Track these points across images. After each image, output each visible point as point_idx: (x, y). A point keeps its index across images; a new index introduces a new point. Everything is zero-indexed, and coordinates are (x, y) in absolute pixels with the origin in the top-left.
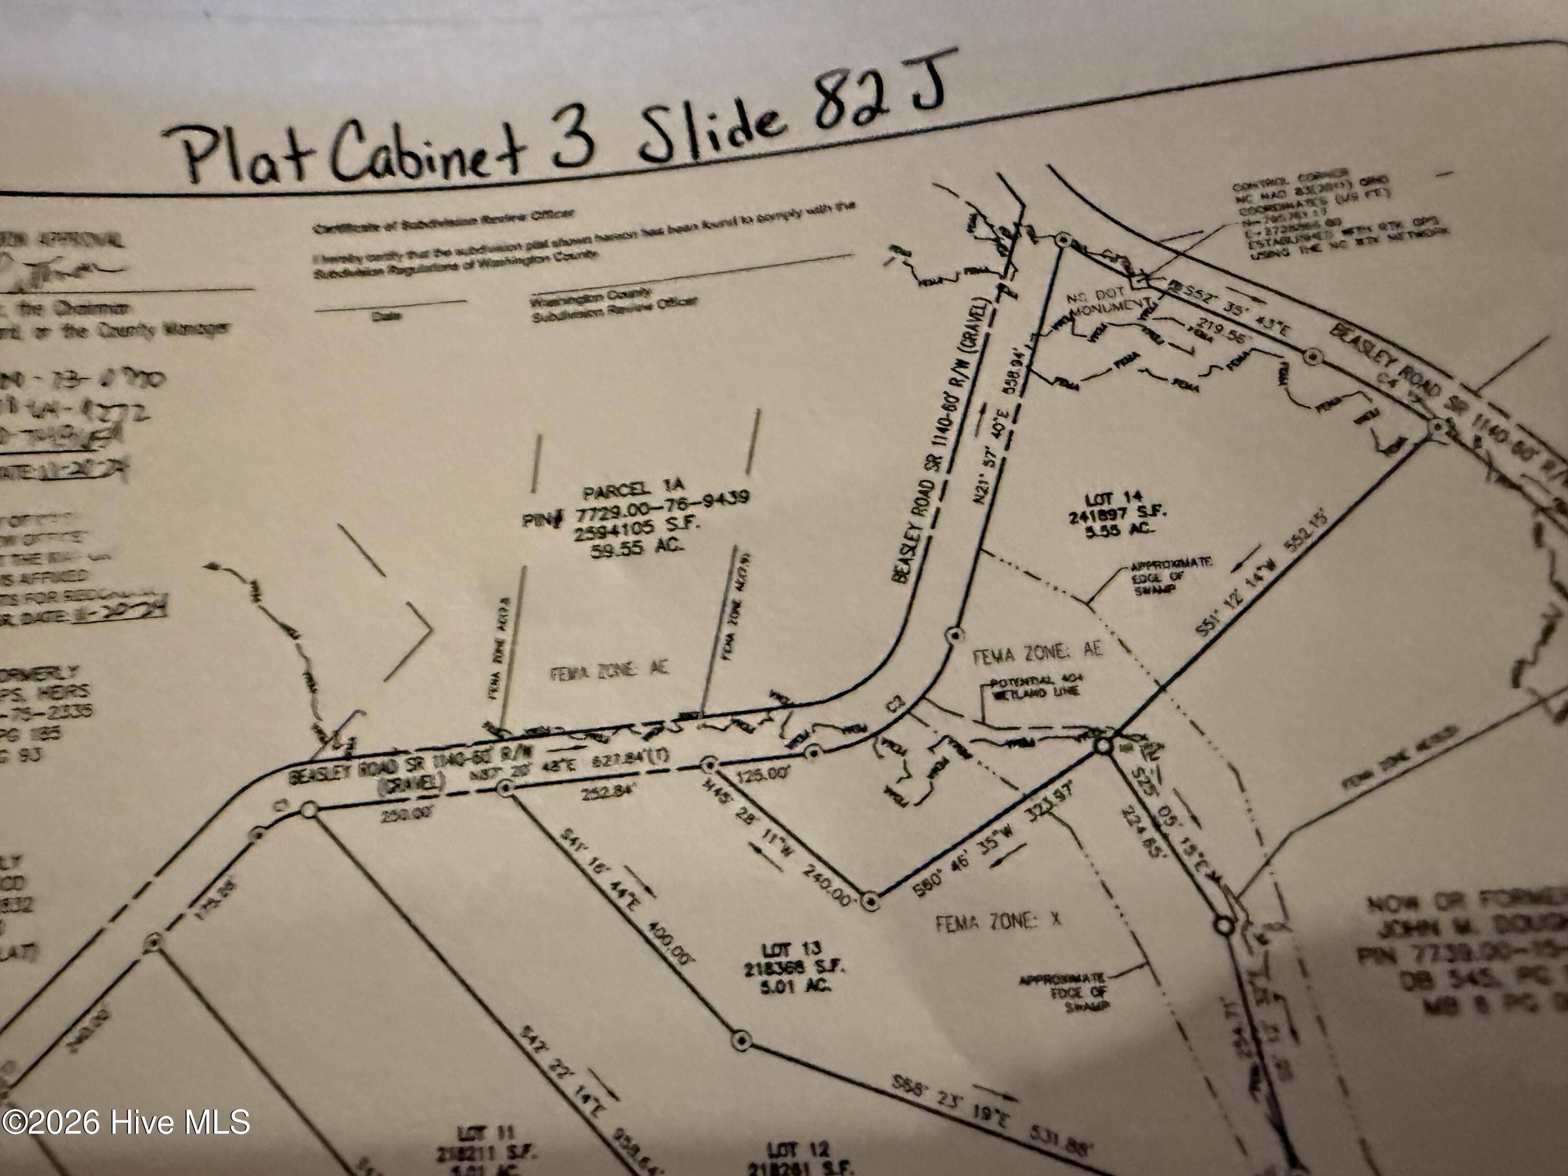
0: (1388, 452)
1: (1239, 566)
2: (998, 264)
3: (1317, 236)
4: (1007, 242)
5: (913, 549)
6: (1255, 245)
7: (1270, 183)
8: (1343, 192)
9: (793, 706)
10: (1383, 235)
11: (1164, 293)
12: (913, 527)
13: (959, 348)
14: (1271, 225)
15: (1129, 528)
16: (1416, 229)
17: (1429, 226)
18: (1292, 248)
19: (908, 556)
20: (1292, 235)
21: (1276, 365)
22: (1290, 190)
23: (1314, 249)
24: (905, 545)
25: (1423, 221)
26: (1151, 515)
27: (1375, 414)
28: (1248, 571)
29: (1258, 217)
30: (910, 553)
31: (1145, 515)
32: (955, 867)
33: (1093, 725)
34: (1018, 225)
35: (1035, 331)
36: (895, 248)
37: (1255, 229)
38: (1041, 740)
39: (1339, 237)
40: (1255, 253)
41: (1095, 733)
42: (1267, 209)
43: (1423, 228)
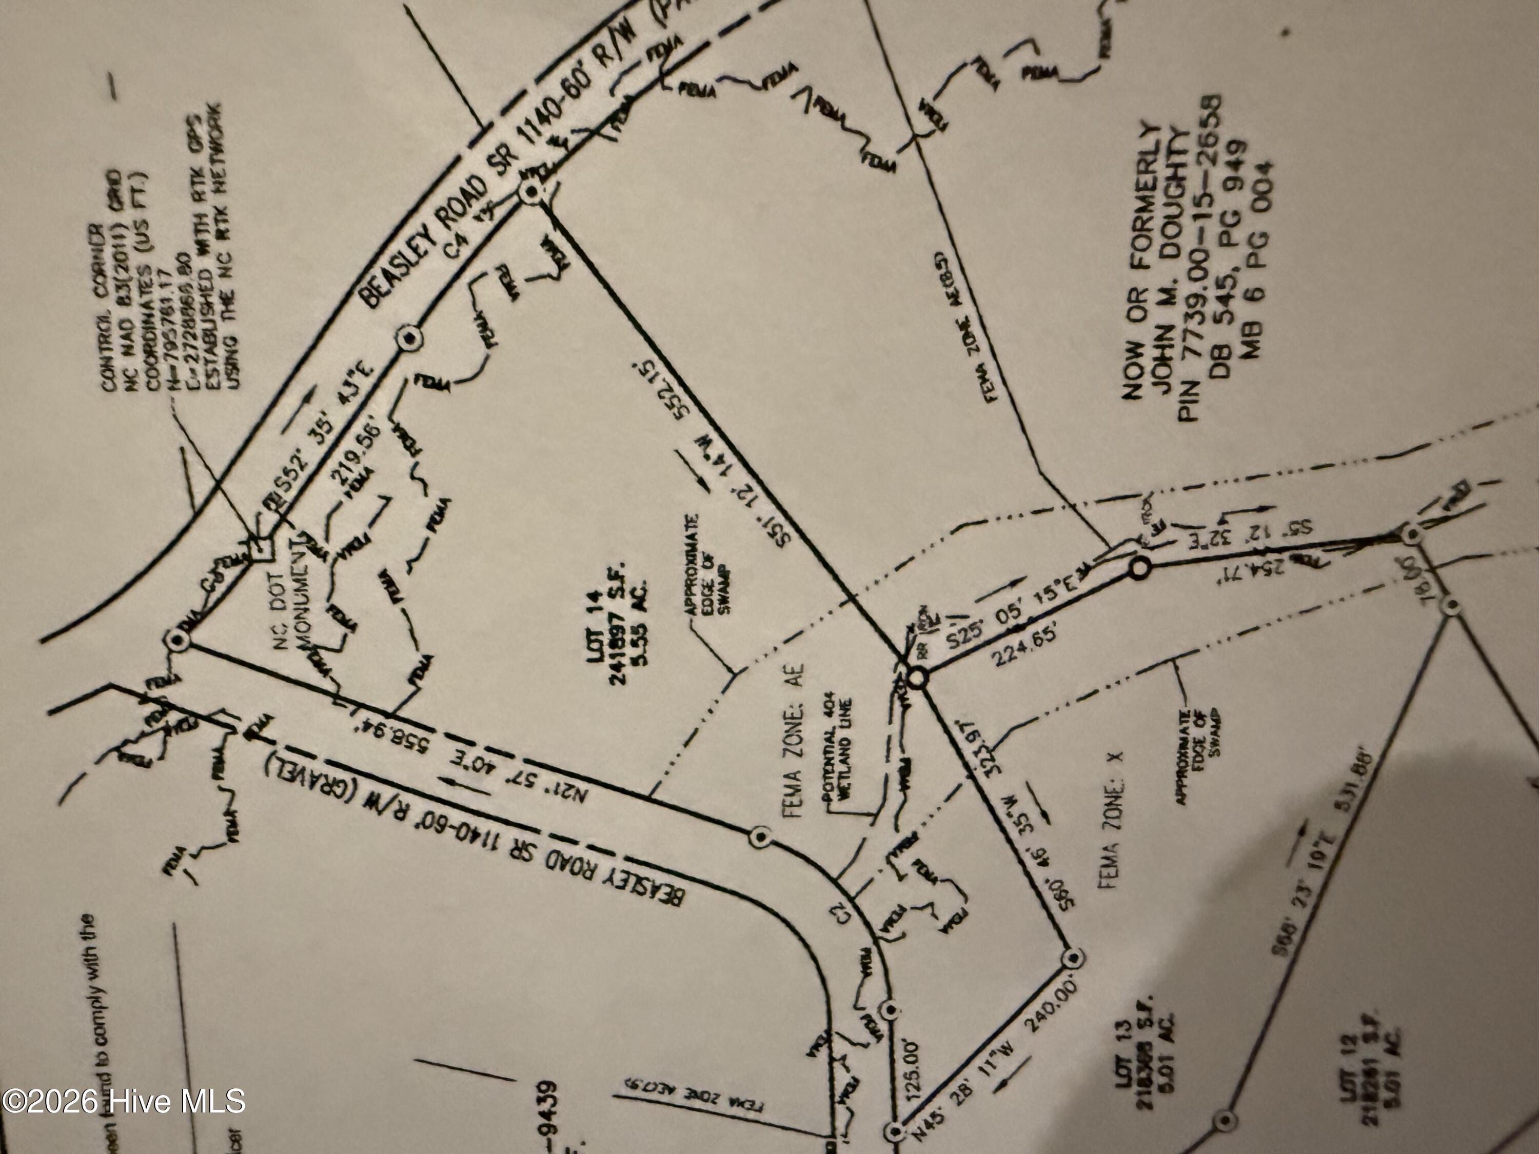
0: (562, 265)
1: (701, 482)
2: (209, 735)
3: (205, 292)
4: (173, 717)
5: (639, 880)
6: (214, 381)
7: (104, 339)
8: (131, 239)
9: (829, 1032)
10: (212, 200)
11: (283, 519)
12: (610, 879)
13: (347, 802)
14: (179, 353)
15: (637, 613)
16: (207, 151)
17: (202, 130)
18: (224, 330)
19: (648, 885)
20: (200, 327)
21: (416, 391)
22: (118, 313)
23: (227, 300)
24: (634, 890)
25: (193, 138)
26: (623, 582)
27: (504, 271)
28: (709, 473)
29: (163, 367)
30: (645, 883)
31: (622, 589)
32: (1044, 863)
33: (891, 687)
34: (144, 699)
35: (329, 700)
36: (168, 868)
37: (183, 373)
38: (903, 751)
39: (209, 262)
40: (225, 384)
41: (901, 686)
42: (149, 352)
43: (205, 140)
